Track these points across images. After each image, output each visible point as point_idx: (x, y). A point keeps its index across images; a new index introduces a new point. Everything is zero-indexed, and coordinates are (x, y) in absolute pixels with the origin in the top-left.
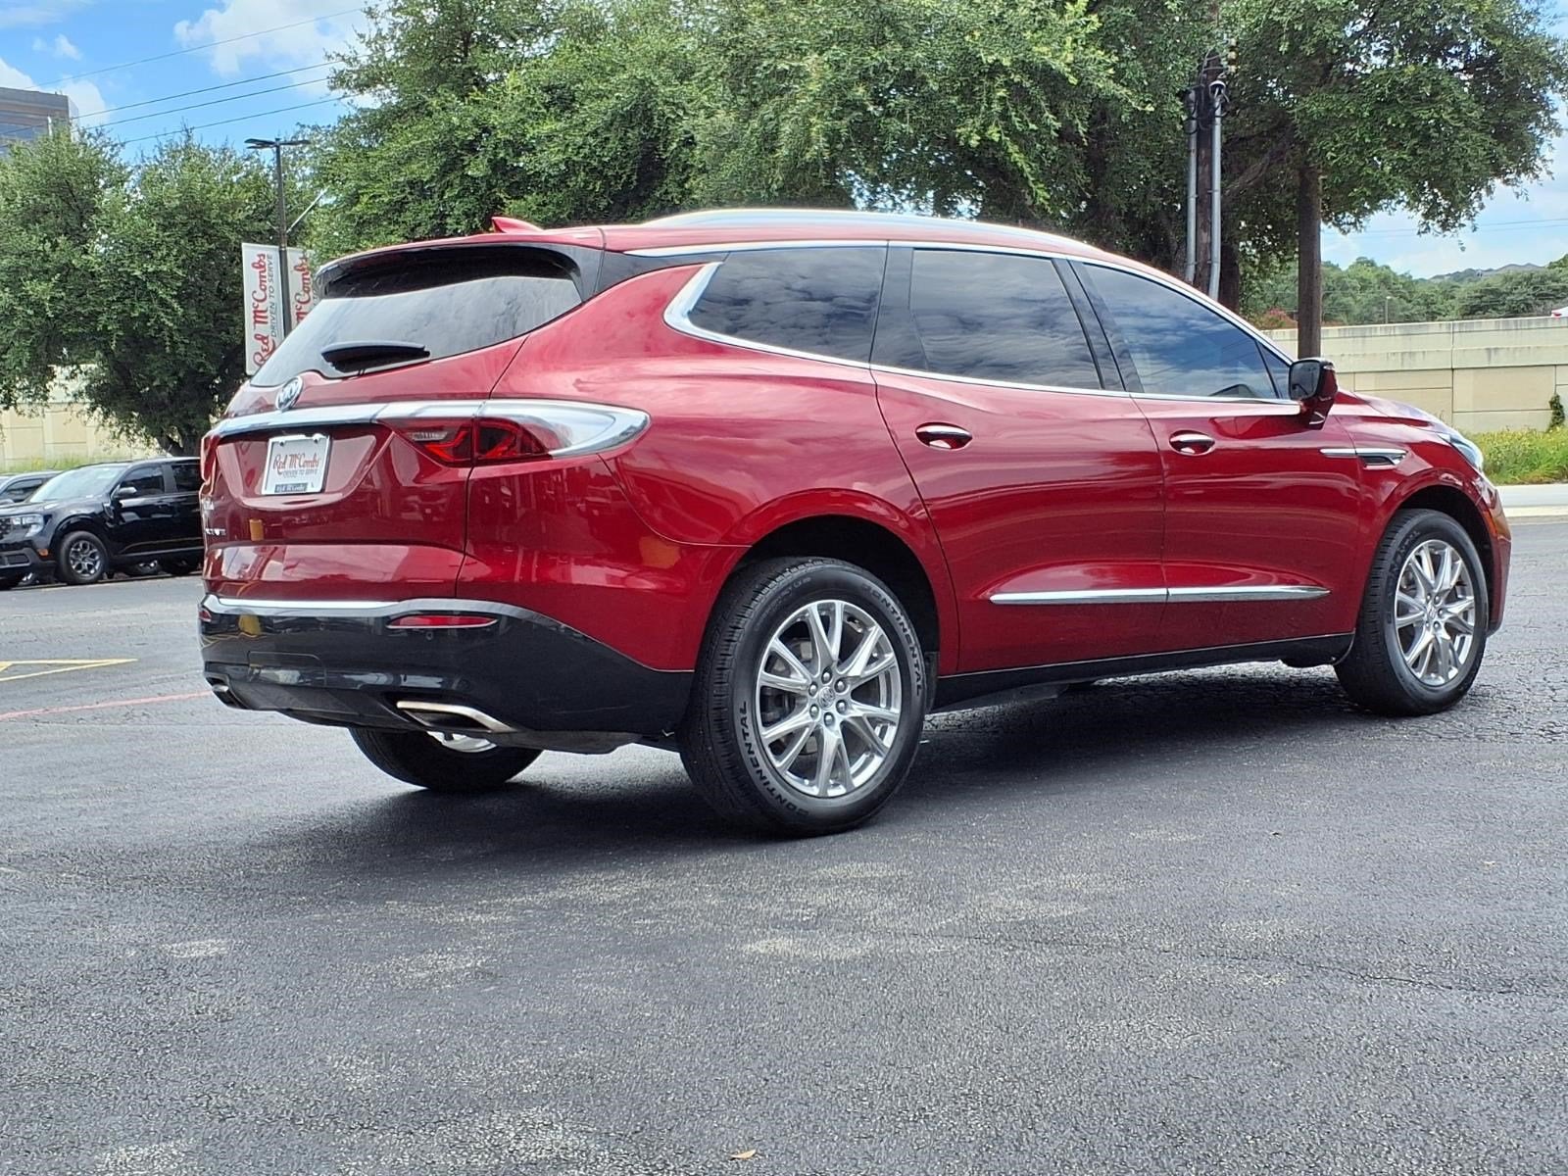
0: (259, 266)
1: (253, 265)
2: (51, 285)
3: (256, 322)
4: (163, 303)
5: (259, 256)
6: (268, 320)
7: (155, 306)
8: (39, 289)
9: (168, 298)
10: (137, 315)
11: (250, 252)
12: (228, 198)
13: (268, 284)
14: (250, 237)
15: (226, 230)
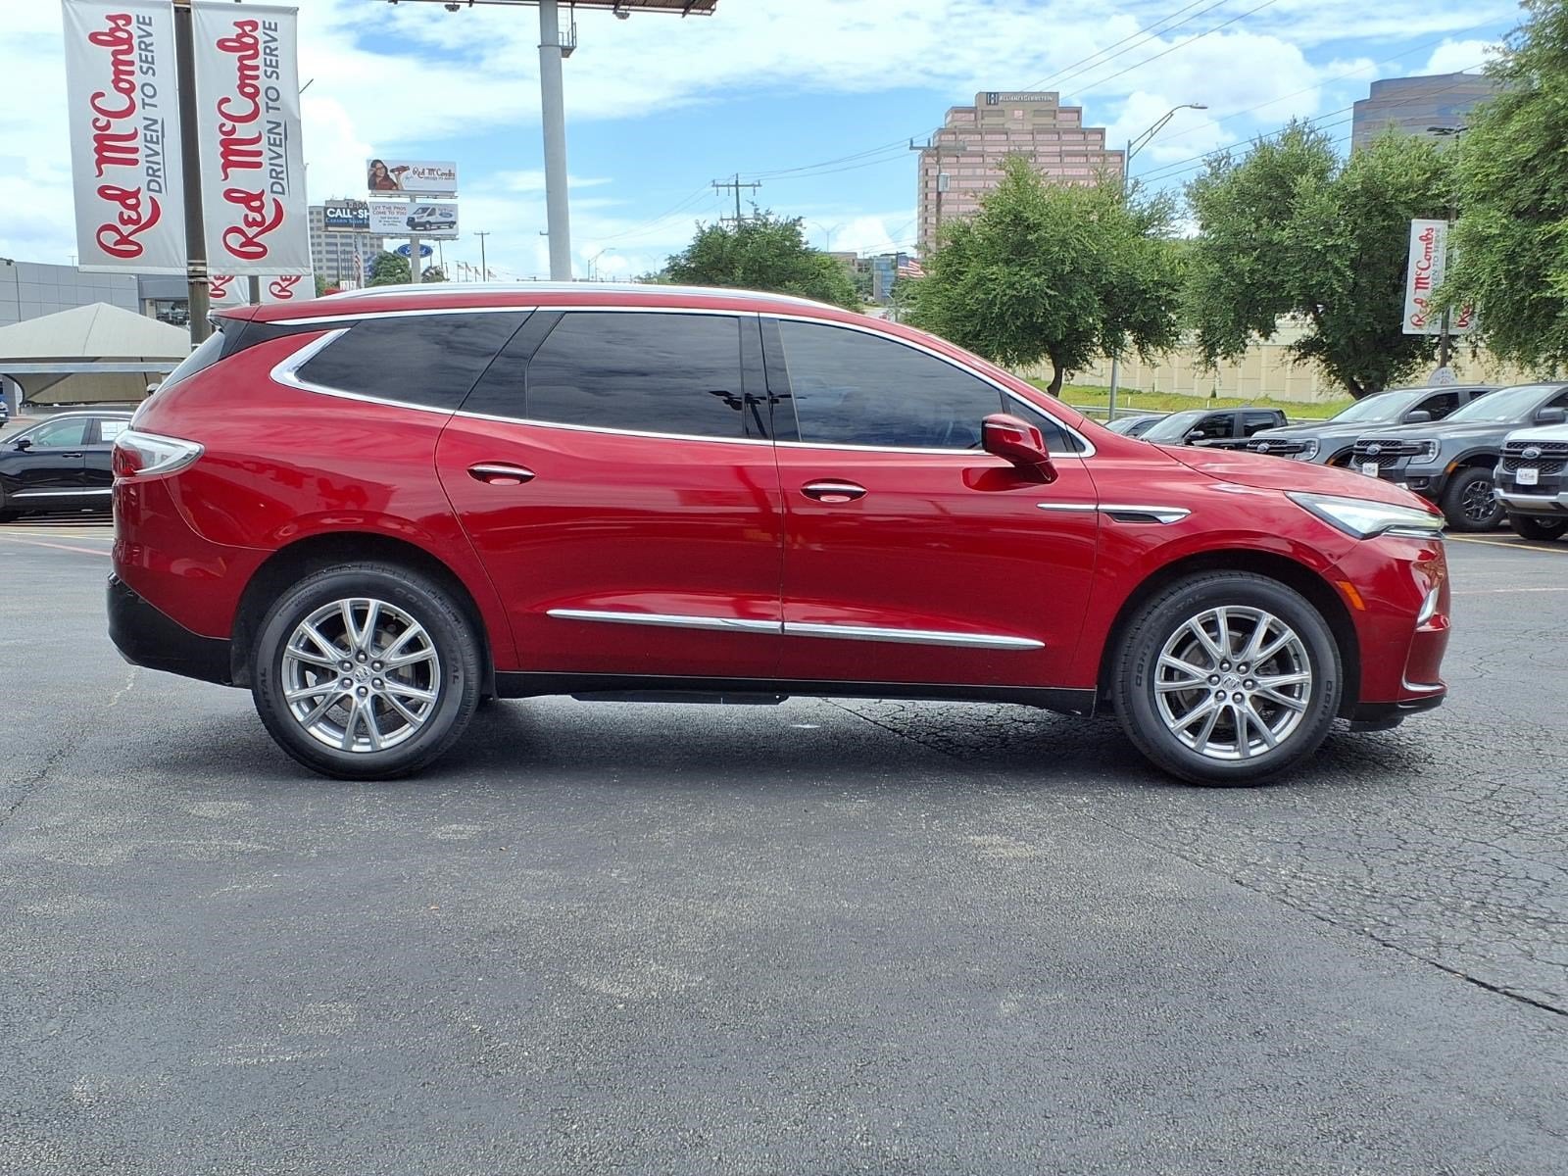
0: (1426, 239)
1: (1421, 238)
2: (1252, 259)
3: (1417, 288)
4: (1337, 271)
5: (1428, 230)
6: (1429, 286)
7: (1331, 272)
8: (1244, 262)
9: (1342, 268)
10: (1314, 282)
11: (1419, 227)
12: (1403, 180)
13: (1433, 255)
14: (1422, 214)
15: (1400, 209)
